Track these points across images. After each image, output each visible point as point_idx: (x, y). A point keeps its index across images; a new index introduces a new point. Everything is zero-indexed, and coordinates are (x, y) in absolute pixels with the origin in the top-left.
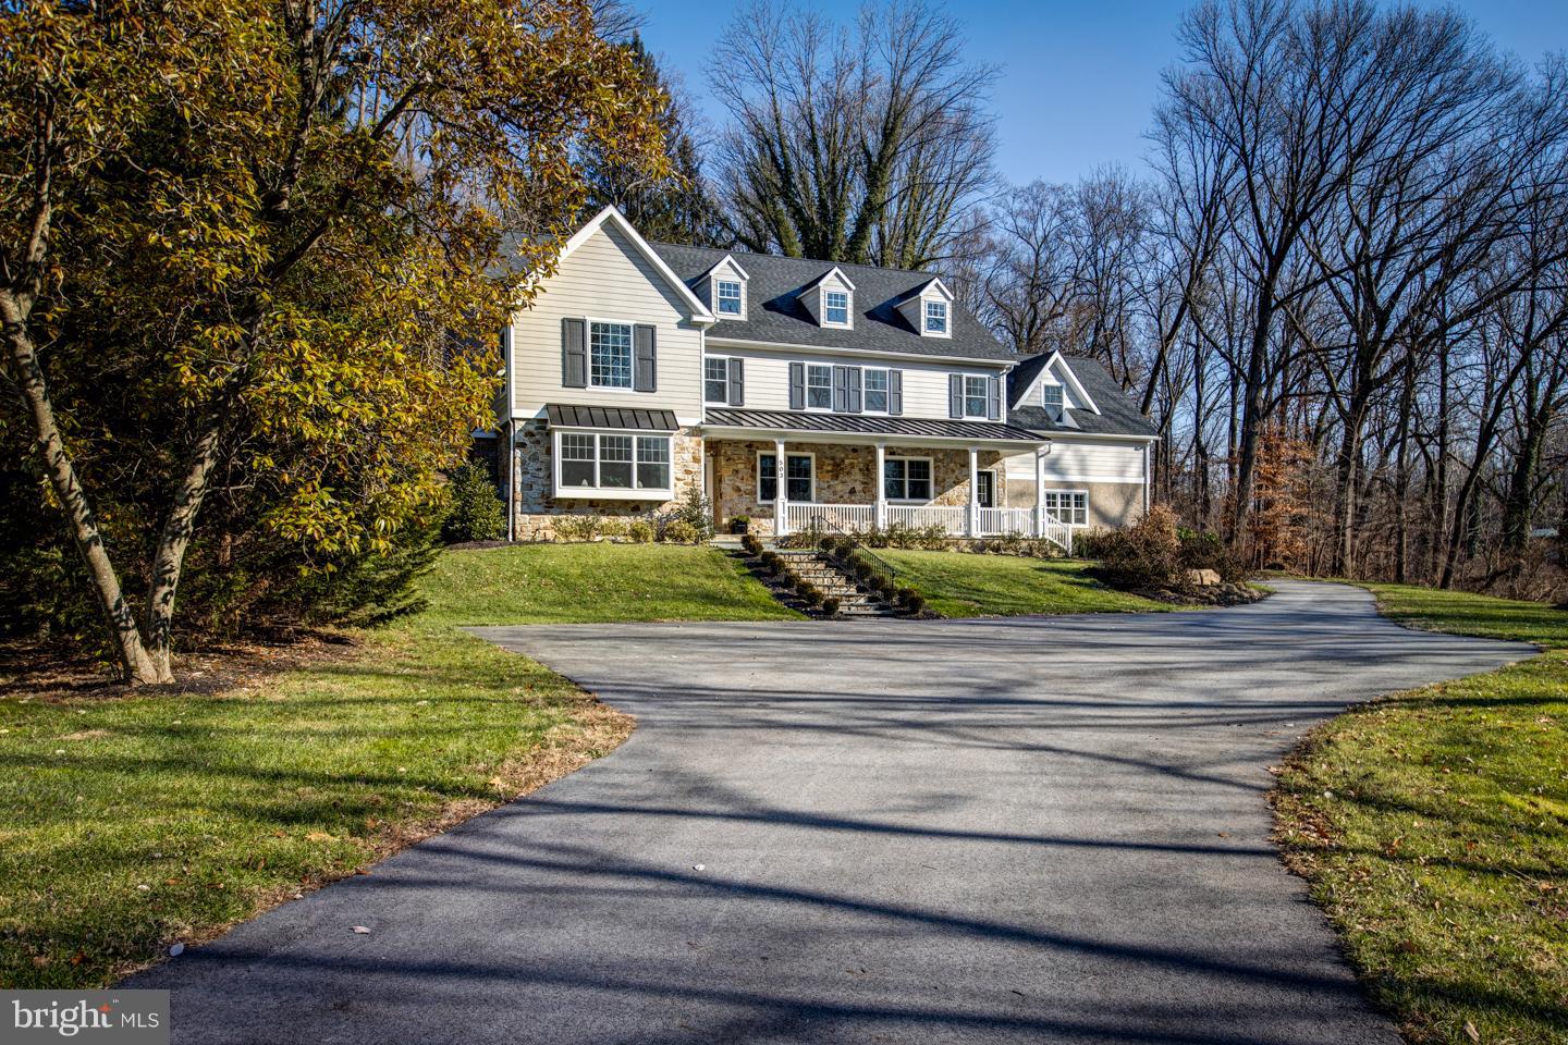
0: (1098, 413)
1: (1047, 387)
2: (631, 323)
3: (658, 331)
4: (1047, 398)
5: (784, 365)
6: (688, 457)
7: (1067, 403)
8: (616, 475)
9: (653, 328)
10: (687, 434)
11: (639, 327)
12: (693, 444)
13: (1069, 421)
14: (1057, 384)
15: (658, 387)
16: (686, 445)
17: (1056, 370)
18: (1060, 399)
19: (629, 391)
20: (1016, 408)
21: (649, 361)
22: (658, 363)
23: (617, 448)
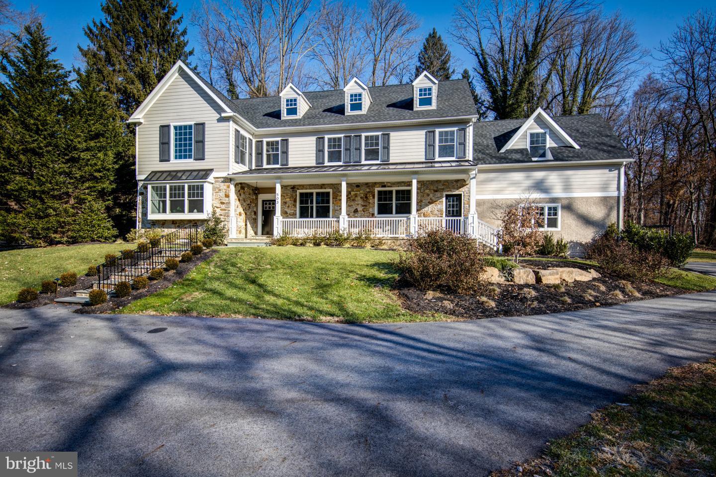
0: (577, 147)
1: (532, 135)
2: (192, 123)
3: (206, 126)
4: (532, 142)
5: (312, 140)
6: (222, 194)
7: (550, 143)
8: (177, 207)
9: (203, 124)
10: (223, 182)
11: (196, 124)
12: (225, 187)
13: (549, 156)
14: (542, 131)
15: (206, 157)
16: (221, 188)
17: (540, 121)
18: (544, 141)
19: (191, 160)
20: (503, 151)
21: (201, 142)
22: (206, 143)
23: (177, 191)
